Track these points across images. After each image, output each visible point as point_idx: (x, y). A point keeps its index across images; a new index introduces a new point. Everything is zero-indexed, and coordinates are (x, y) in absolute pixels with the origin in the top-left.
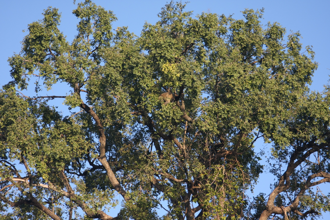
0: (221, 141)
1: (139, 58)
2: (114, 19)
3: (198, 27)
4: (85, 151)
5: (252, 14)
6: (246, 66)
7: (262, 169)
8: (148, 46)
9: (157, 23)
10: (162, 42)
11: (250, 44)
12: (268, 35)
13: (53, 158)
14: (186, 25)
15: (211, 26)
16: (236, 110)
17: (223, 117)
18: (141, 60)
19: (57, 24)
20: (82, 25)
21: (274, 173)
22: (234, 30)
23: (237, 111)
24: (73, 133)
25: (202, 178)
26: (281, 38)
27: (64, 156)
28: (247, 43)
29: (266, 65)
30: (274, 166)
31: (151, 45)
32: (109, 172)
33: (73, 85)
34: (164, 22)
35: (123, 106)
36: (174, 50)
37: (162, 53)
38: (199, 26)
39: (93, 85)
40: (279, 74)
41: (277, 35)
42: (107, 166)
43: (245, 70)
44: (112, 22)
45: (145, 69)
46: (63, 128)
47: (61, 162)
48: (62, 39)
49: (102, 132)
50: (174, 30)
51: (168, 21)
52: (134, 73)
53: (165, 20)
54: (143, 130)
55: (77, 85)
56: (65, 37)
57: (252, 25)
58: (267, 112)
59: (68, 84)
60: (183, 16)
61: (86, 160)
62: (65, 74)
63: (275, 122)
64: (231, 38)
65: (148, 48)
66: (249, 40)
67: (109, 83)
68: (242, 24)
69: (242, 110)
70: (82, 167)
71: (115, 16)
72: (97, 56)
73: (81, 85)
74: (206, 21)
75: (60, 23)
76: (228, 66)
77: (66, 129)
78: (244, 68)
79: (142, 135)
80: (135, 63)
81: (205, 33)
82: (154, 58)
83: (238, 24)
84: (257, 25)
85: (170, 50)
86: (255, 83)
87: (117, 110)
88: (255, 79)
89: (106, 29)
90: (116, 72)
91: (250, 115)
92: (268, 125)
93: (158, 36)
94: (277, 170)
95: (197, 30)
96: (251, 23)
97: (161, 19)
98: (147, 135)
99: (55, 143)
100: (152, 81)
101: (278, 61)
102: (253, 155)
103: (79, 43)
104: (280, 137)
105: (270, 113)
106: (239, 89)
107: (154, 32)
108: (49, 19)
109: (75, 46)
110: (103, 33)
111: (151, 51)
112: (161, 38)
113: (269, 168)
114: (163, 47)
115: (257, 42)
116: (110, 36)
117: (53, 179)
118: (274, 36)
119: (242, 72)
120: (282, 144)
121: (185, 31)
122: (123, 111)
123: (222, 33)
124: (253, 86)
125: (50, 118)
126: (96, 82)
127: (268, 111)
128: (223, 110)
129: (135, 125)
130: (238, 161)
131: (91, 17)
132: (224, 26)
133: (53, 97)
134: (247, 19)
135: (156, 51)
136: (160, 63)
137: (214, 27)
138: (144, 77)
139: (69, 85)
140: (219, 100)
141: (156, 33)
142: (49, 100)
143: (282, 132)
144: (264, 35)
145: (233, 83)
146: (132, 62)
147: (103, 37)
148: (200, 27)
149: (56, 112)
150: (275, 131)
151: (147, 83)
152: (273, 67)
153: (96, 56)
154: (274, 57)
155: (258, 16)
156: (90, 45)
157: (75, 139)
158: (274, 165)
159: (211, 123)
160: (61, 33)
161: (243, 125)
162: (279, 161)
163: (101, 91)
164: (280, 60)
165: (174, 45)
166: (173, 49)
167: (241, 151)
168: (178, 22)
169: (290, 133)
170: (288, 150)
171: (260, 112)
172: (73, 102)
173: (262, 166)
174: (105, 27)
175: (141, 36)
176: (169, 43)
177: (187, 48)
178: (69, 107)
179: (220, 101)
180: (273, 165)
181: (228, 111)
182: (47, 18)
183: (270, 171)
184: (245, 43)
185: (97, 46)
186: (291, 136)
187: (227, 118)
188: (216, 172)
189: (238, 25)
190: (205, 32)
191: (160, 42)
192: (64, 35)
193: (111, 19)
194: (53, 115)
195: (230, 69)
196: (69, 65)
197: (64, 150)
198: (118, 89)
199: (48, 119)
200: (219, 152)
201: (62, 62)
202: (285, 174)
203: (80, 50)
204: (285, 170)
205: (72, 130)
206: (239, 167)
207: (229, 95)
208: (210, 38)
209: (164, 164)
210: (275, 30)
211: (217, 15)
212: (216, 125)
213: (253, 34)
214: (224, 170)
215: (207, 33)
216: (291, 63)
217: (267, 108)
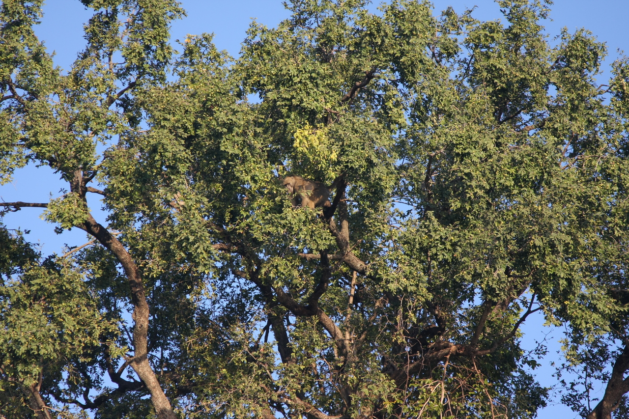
0: (439, 320)
1: (234, 112)
2: (178, 15)
3: (382, 33)
4: (94, 339)
5: (523, 7)
6: (502, 131)
7: (545, 396)
8: (259, 82)
9: (282, 23)
10: (293, 72)
11: (517, 82)
12: (562, 60)
13: (10, 352)
14: (353, 29)
15: (413, 32)
16: (473, 241)
17: (441, 257)
18: (240, 115)
19: (33, 20)
20: (97, 25)
21: (572, 406)
22: (477, 46)
23: (477, 244)
24: (64, 294)
25: (389, 411)
26: (595, 70)
27: (38, 350)
28: (508, 80)
29: (555, 132)
30: (572, 388)
31: (266, 79)
32: (156, 396)
33: (68, 174)
34: (299, 22)
35: (193, 225)
36: (323, 89)
37: (293, 97)
38: (384, 31)
39: (117, 172)
40: (587, 156)
41: (584, 61)
42: (152, 380)
43: (500, 143)
44: (171, 21)
45: (251, 137)
46: (38, 281)
47: (31, 363)
48: (43, 60)
49: (141, 294)
50: (322, 41)
51: (310, 20)
52: (222, 149)
53: (302, 16)
54: (245, 294)
55: (79, 175)
56: (51, 54)
57: (522, 35)
58: (552, 245)
59: (56, 172)
60: (347, 8)
61: (104, 369)
62: (48, 144)
63: (573, 273)
64: (469, 67)
65: (259, 87)
66: (514, 73)
67: (157, 168)
68: (498, 32)
69: (488, 240)
70: (95, 387)
71: (180, 7)
72: (131, 105)
73: (90, 175)
74: (403, 19)
75: (40, 19)
76: (455, 130)
77: (45, 282)
78: (498, 138)
79: (244, 306)
80: (224, 125)
81: (400, 50)
82: (273, 110)
83: (488, 33)
84: (535, 35)
85: (312, 91)
86: (524, 176)
87: (177, 236)
88: (524, 165)
89: (155, 38)
90: (175, 141)
91: (511, 254)
92: (554, 279)
93: (283, 55)
94: (581, 398)
95: (379, 41)
96: (519, 31)
97: (292, 13)
98: (256, 308)
99: (18, 316)
100: (266, 167)
101: (585, 124)
102: (518, 356)
103: (86, 72)
104: (583, 311)
105: (560, 248)
106: (481, 187)
107: (274, 45)
108: (14, 8)
109: (77, 78)
110: (147, 48)
111: (266, 92)
112: (292, 60)
113: (560, 392)
114: (295, 83)
115: (534, 77)
116: (165, 56)
117: (13, 410)
118: (575, 63)
119: (491, 146)
120: (588, 330)
121: (349, 45)
122: (192, 238)
123: (445, 55)
124: (520, 182)
125: (10, 258)
126: (125, 167)
127: (556, 243)
128: (441, 241)
129: (226, 282)
130: (479, 372)
131: (120, 7)
132: (452, 36)
133: (18, 206)
134: (510, 20)
135: (279, 93)
136: (288, 120)
137: (421, 35)
138: (246, 157)
139: (59, 174)
140: (432, 214)
141: (278, 48)
142: (7, 211)
143: (588, 299)
144: (551, 60)
145: (467, 171)
146: (216, 120)
147: (148, 57)
148: (386, 35)
149: (24, 243)
150: (571, 296)
151: (253, 173)
152: (574, 139)
153: (128, 104)
154: (573, 115)
155: (537, 13)
156: (114, 78)
157: (68, 309)
158: (573, 384)
159: (410, 273)
160: (40, 43)
161: (491, 279)
162: (587, 375)
163: (136, 189)
164: (589, 121)
165: (325, 78)
166: (321, 89)
167: (486, 346)
168: (333, 21)
169: (610, 302)
170: (609, 347)
171: (535, 246)
172: (67, 215)
173: (545, 390)
174: (152, 32)
175: (242, 55)
176: (309, 72)
177: (355, 88)
178: (57, 228)
179: (433, 218)
180: (569, 386)
181: (454, 245)
182: (9, 6)
183: (564, 401)
184: (503, 79)
185: (133, 80)
186: (611, 310)
187: (450, 260)
188: (423, 398)
189: (486, 35)
190: (401, 46)
191: (289, 70)
192: (48, 50)
193: (169, 14)
194: (18, 250)
195: (461, 137)
196: (58, 124)
197: (38, 334)
198: (179, 183)
199: (5, 261)
200: (432, 348)
201: (42, 117)
202: (600, 407)
203: (88, 88)
204: (601, 399)
205: (62, 286)
206: (480, 384)
207: (455, 204)
208: (410, 62)
209: (291, 374)
210: (579, 48)
211: (431, 4)
212: (426, 278)
213: (524, 57)
214: (443, 392)
215: (404, 50)
216: (618, 131)
217: (553, 236)
